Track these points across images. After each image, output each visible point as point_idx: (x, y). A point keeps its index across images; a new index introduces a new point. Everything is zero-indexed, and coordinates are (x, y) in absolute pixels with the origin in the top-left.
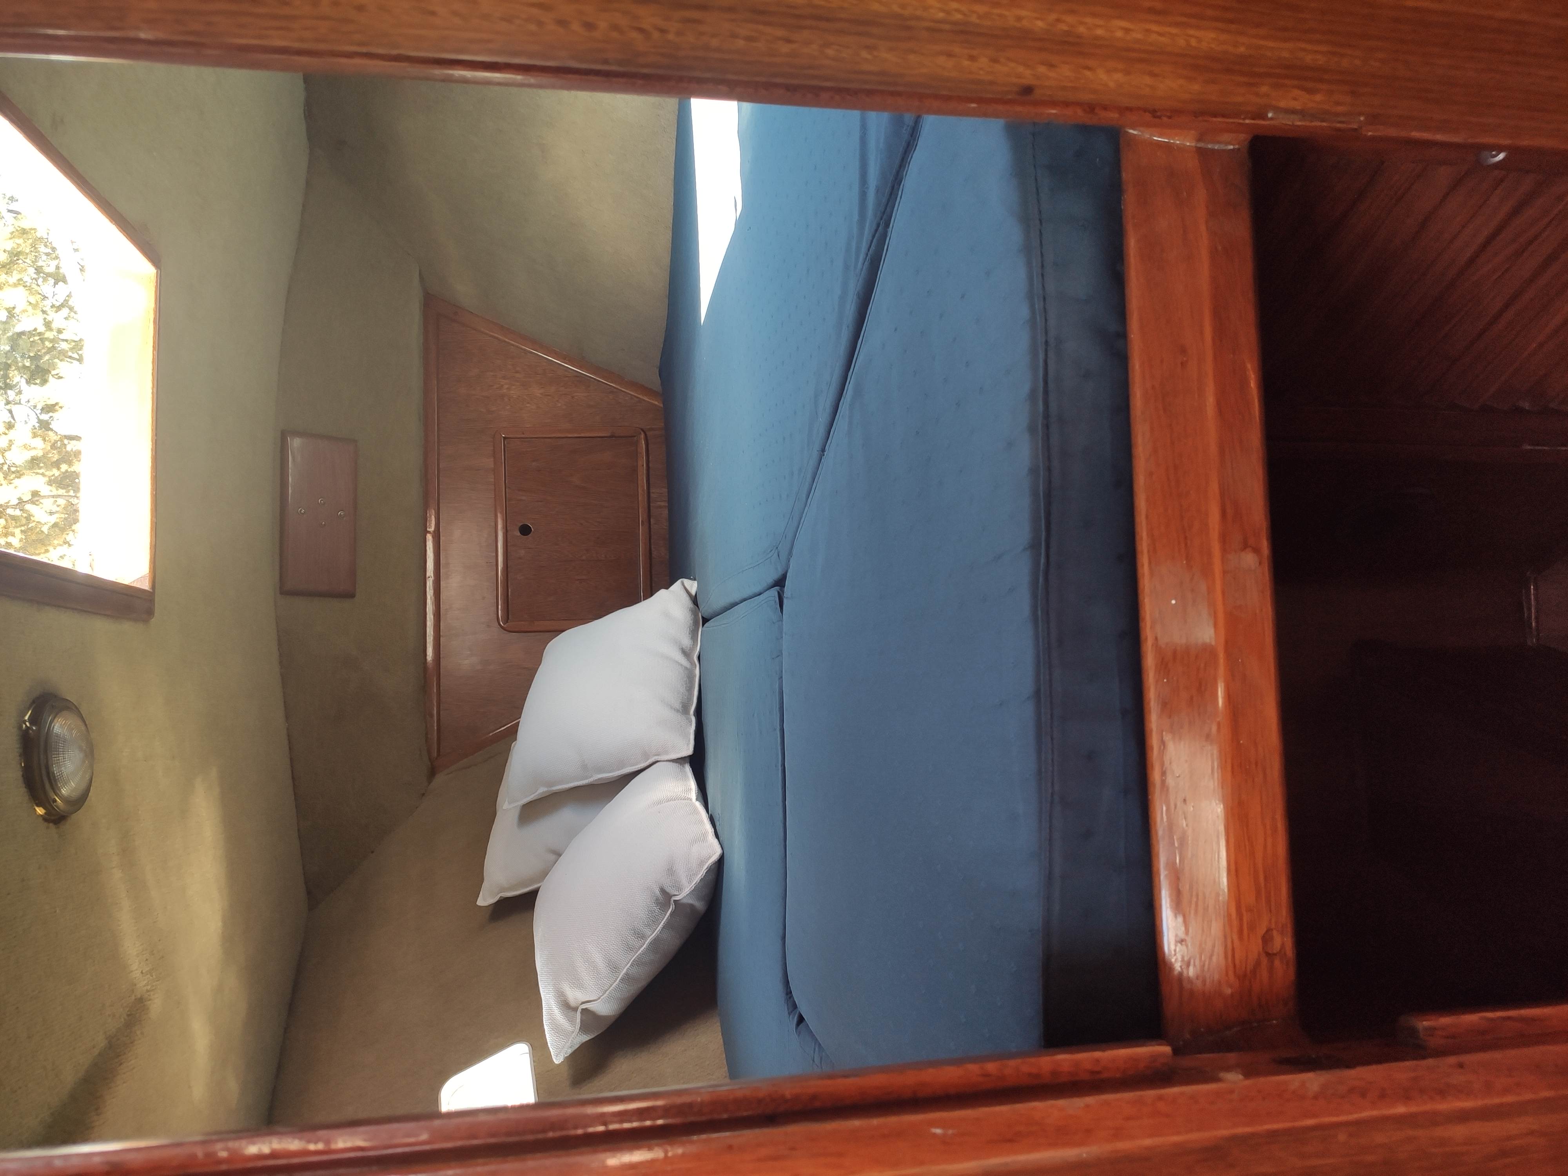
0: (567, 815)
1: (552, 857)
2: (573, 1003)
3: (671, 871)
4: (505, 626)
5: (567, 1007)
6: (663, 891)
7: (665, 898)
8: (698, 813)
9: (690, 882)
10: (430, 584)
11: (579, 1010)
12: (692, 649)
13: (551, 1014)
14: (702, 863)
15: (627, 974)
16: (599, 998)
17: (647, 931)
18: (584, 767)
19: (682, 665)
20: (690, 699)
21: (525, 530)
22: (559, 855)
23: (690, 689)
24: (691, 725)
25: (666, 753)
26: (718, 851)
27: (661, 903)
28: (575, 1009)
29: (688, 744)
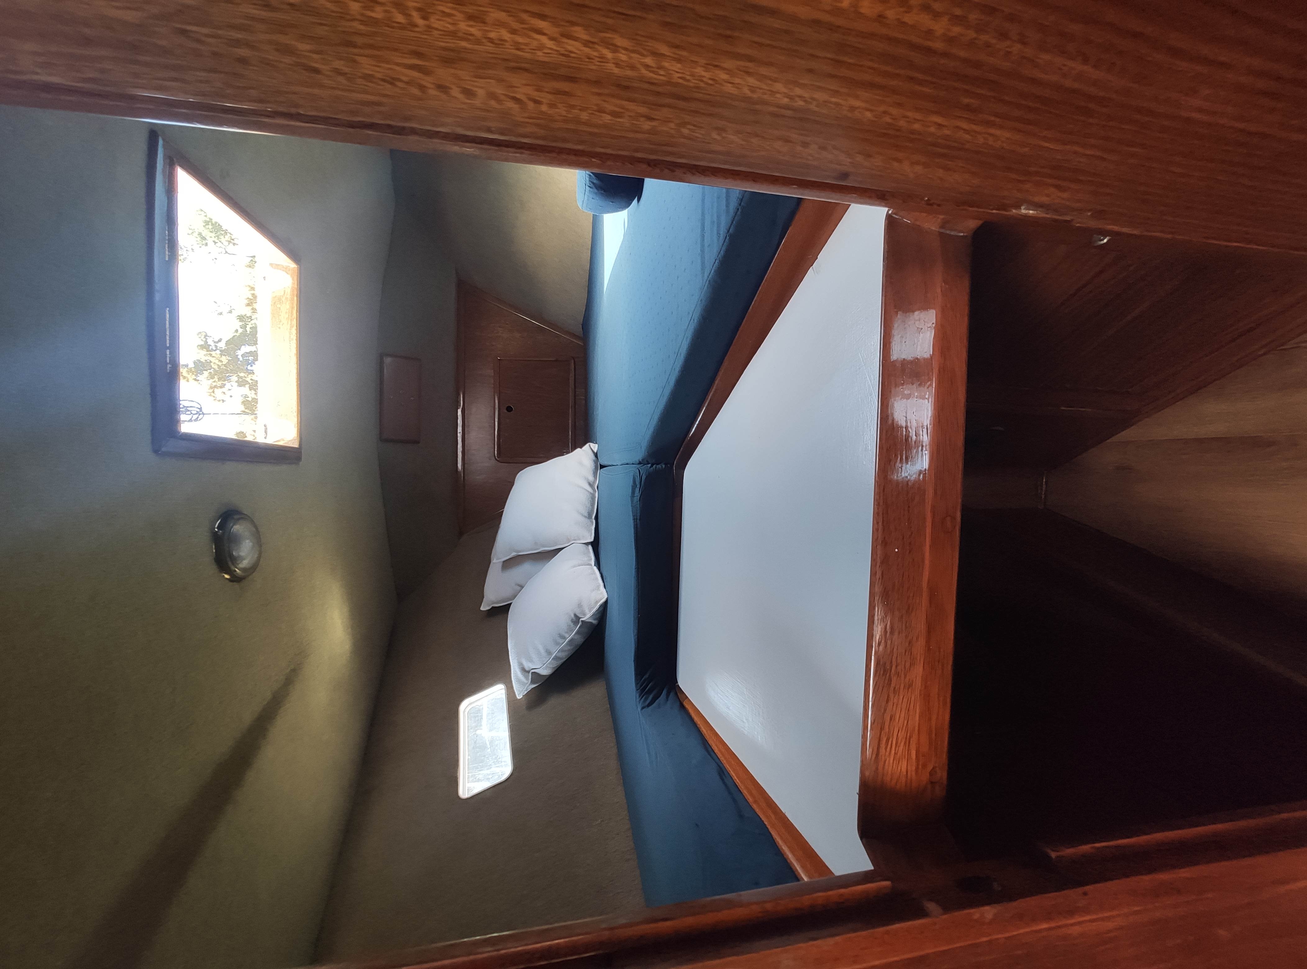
0: (527, 567)
1: (519, 588)
2: (527, 669)
3: (580, 606)
4: (498, 459)
5: (524, 671)
6: (575, 615)
7: (576, 619)
8: (595, 574)
9: (590, 611)
10: (459, 435)
11: (531, 672)
12: (594, 482)
13: (516, 674)
14: (597, 602)
15: (555, 656)
16: (541, 667)
17: (567, 635)
18: (536, 543)
19: (588, 491)
20: (593, 510)
21: (509, 409)
22: (522, 587)
23: (593, 505)
24: (593, 525)
25: (579, 539)
26: (606, 596)
27: (574, 621)
28: (528, 672)
29: (591, 536)
